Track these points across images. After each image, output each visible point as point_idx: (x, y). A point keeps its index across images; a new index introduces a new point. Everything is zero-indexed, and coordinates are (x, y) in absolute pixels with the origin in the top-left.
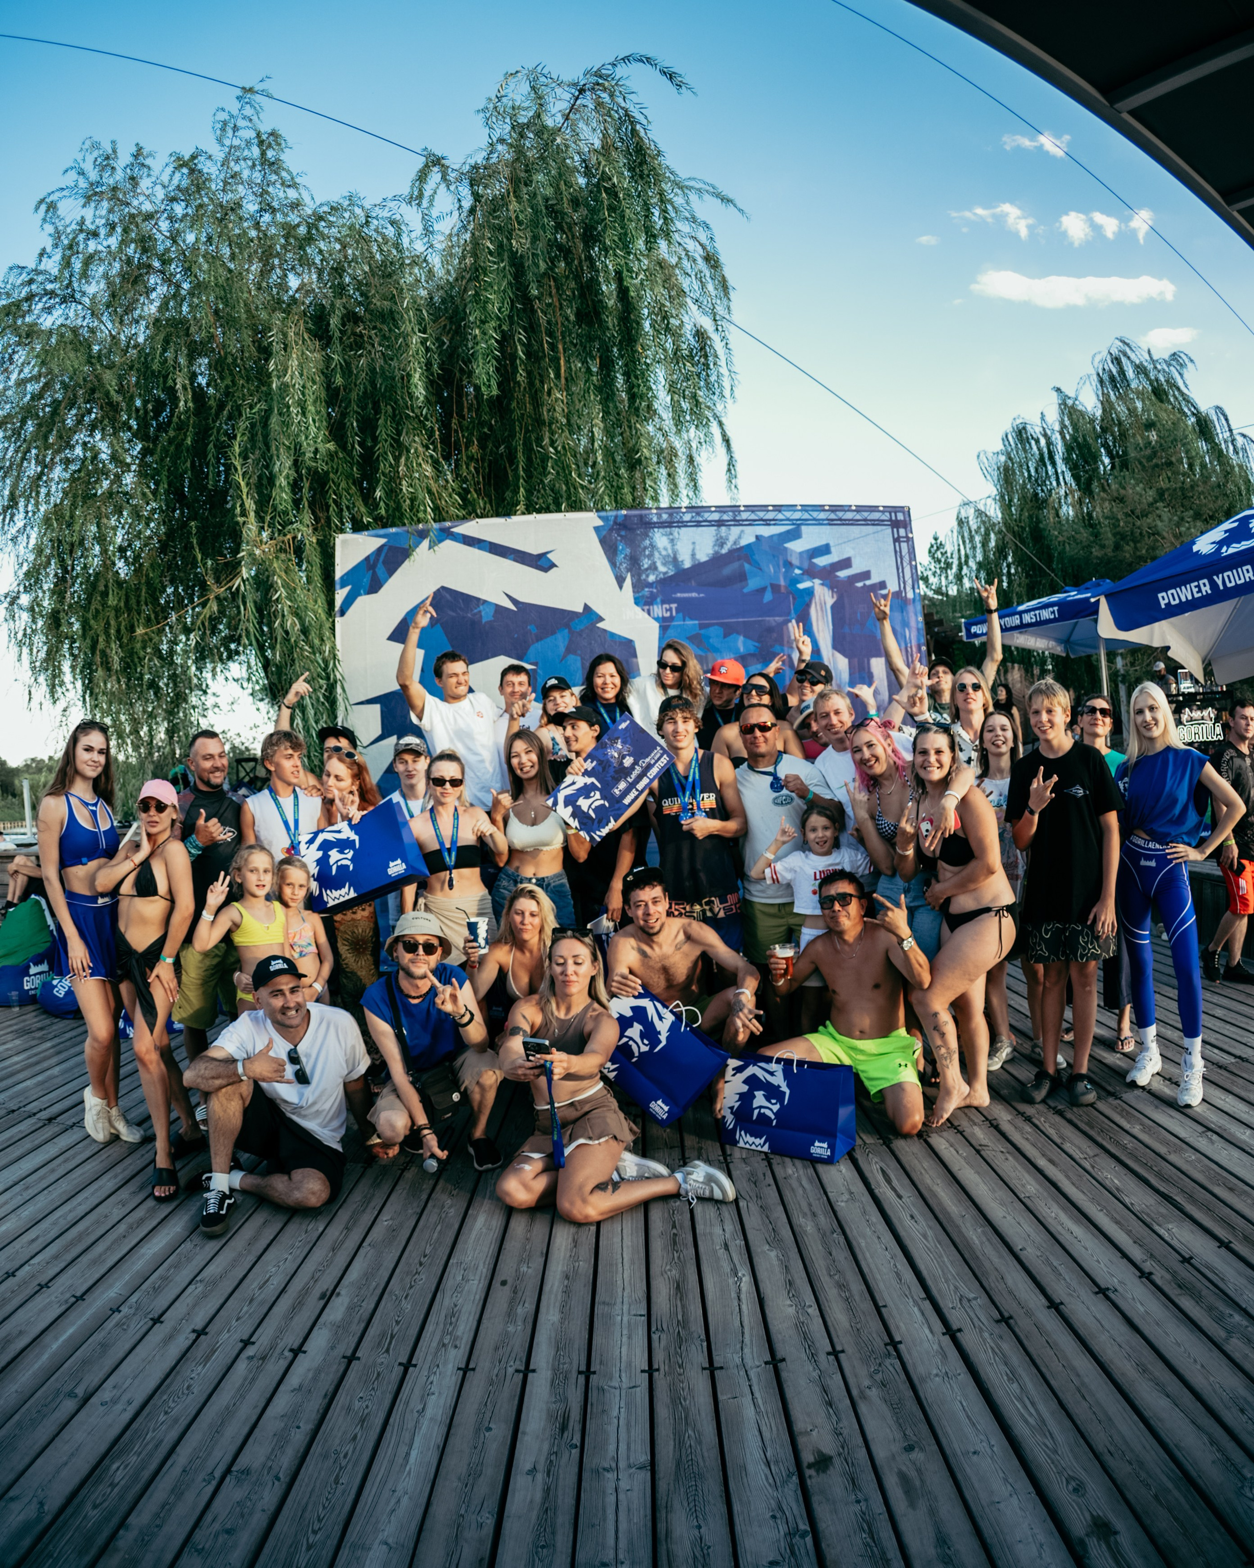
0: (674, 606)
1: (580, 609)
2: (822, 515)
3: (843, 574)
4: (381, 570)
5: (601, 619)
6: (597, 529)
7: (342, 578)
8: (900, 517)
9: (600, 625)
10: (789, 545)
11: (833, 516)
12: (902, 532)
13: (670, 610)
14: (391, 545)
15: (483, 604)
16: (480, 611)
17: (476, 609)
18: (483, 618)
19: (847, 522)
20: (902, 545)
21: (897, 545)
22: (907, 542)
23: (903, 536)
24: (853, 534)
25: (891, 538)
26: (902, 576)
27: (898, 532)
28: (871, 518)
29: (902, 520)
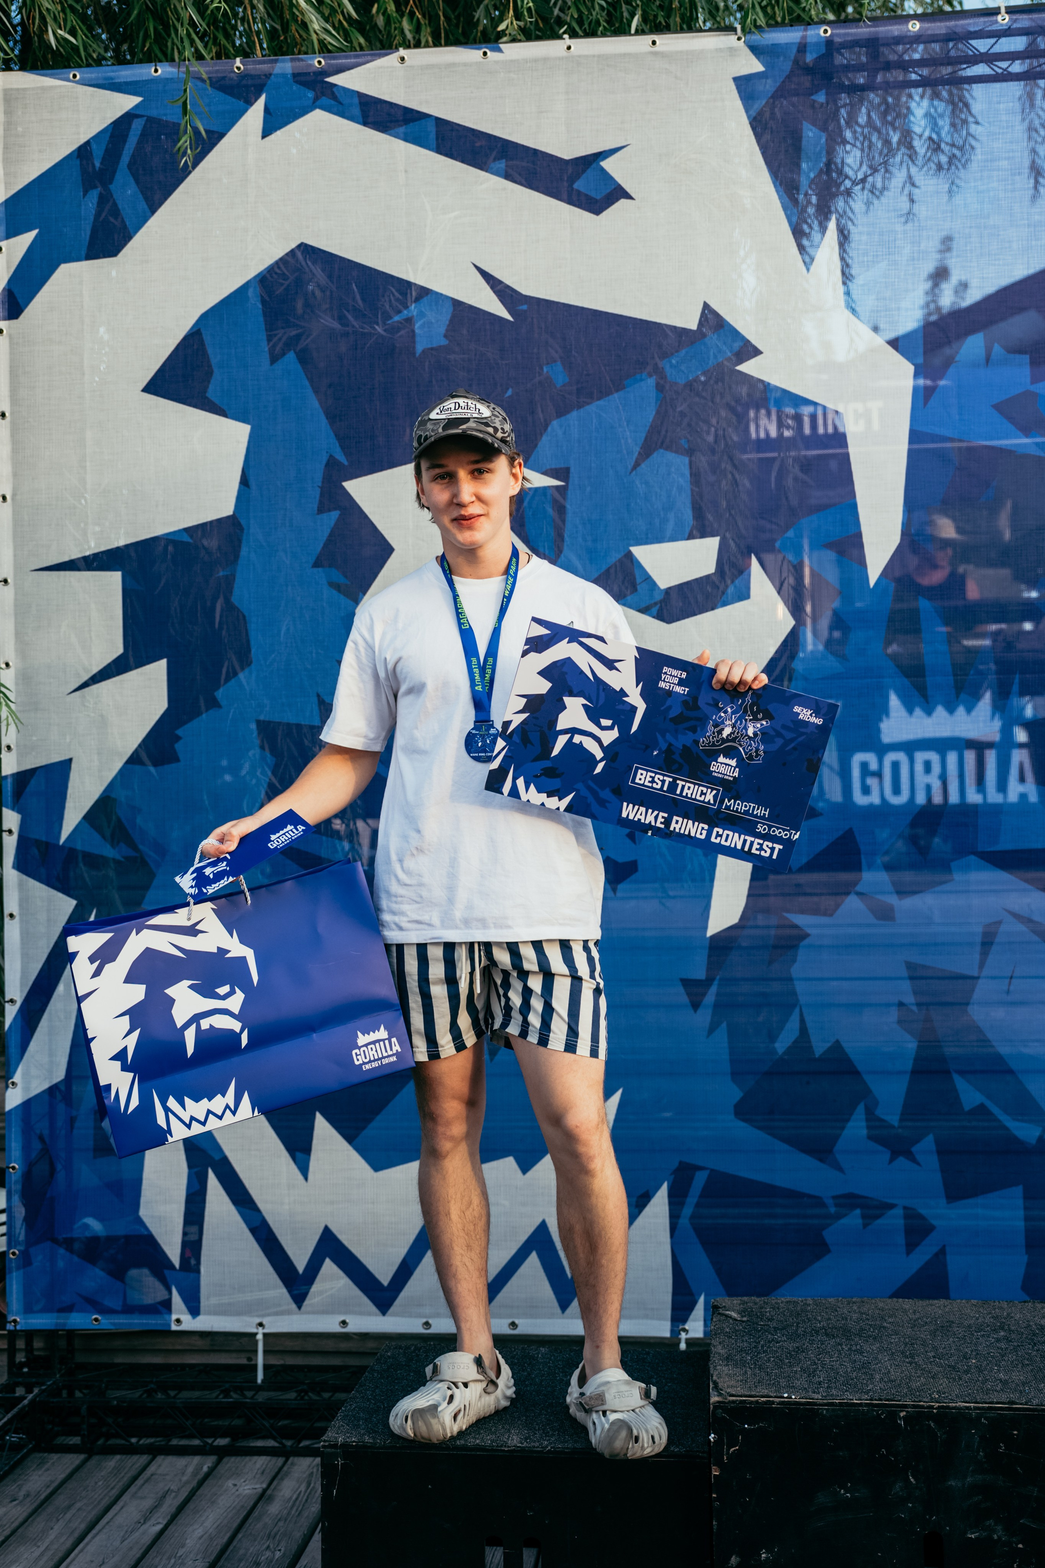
4: (124, 189)
14: (154, 113)
15: (417, 300)
16: (409, 320)
17: (399, 312)
18: (418, 339)
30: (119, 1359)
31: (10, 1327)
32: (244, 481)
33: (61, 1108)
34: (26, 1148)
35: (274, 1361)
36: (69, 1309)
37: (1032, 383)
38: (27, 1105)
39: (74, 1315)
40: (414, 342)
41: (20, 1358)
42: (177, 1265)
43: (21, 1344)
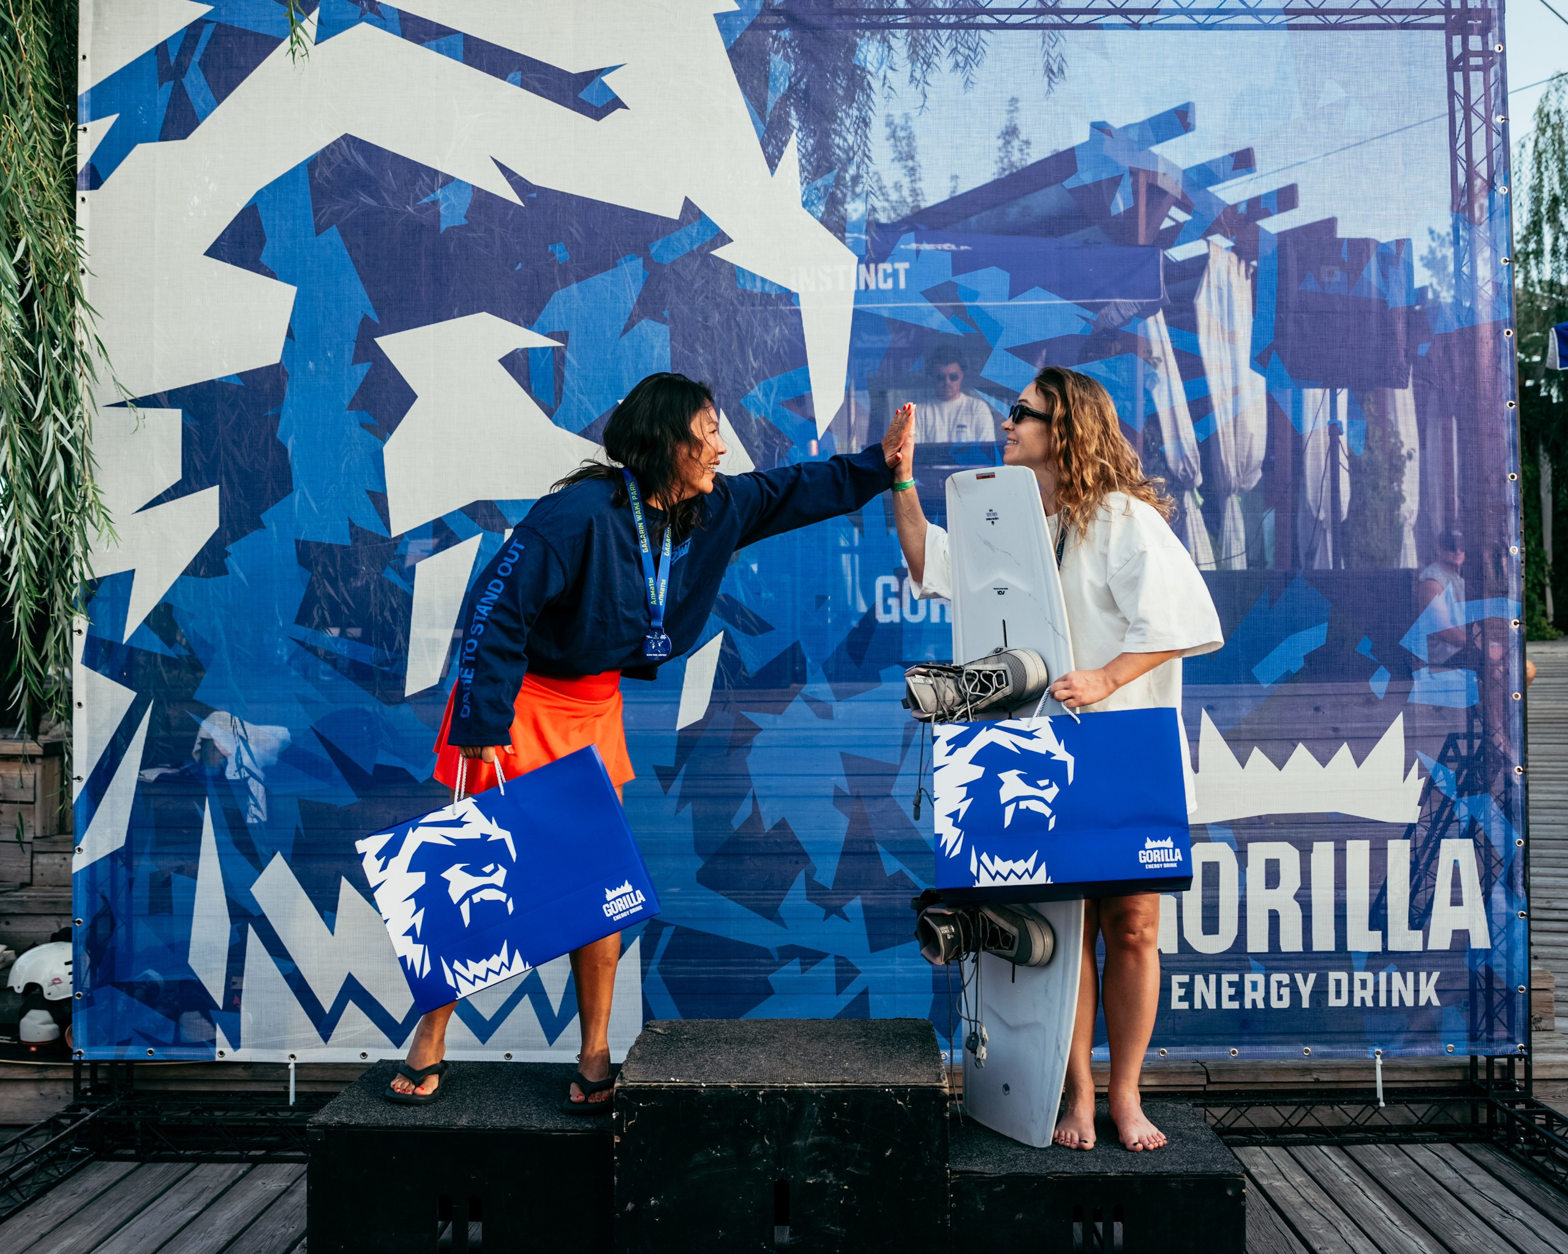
0: (902, 267)
1: (675, 215)
3: (1274, 224)
4: (194, 80)
5: (723, 239)
6: (722, 20)
7: (93, 91)
8: (1474, 1)
9: (720, 253)
10: (1162, 150)
12: (1475, 42)
13: (895, 274)
14: (223, 20)
15: (443, 185)
16: (435, 203)
17: (428, 195)
18: (442, 219)
19: (1332, 19)
20: (1472, 74)
21: (1458, 77)
22: (1485, 69)
23: (1476, 54)
24: (1347, 50)
25: (1445, 58)
26: (1464, 157)
27: (1465, 42)
28: (1396, 7)
29: (1479, 6)
30: (172, 1088)
31: (76, 1057)
32: (290, 334)
33: (122, 871)
34: (91, 904)
35: (305, 1088)
36: (126, 1043)
37: (953, 275)
38: (92, 867)
39: (131, 1048)
40: (439, 221)
41: (85, 1085)
42: (221, 1006)
43: (85, 1075)
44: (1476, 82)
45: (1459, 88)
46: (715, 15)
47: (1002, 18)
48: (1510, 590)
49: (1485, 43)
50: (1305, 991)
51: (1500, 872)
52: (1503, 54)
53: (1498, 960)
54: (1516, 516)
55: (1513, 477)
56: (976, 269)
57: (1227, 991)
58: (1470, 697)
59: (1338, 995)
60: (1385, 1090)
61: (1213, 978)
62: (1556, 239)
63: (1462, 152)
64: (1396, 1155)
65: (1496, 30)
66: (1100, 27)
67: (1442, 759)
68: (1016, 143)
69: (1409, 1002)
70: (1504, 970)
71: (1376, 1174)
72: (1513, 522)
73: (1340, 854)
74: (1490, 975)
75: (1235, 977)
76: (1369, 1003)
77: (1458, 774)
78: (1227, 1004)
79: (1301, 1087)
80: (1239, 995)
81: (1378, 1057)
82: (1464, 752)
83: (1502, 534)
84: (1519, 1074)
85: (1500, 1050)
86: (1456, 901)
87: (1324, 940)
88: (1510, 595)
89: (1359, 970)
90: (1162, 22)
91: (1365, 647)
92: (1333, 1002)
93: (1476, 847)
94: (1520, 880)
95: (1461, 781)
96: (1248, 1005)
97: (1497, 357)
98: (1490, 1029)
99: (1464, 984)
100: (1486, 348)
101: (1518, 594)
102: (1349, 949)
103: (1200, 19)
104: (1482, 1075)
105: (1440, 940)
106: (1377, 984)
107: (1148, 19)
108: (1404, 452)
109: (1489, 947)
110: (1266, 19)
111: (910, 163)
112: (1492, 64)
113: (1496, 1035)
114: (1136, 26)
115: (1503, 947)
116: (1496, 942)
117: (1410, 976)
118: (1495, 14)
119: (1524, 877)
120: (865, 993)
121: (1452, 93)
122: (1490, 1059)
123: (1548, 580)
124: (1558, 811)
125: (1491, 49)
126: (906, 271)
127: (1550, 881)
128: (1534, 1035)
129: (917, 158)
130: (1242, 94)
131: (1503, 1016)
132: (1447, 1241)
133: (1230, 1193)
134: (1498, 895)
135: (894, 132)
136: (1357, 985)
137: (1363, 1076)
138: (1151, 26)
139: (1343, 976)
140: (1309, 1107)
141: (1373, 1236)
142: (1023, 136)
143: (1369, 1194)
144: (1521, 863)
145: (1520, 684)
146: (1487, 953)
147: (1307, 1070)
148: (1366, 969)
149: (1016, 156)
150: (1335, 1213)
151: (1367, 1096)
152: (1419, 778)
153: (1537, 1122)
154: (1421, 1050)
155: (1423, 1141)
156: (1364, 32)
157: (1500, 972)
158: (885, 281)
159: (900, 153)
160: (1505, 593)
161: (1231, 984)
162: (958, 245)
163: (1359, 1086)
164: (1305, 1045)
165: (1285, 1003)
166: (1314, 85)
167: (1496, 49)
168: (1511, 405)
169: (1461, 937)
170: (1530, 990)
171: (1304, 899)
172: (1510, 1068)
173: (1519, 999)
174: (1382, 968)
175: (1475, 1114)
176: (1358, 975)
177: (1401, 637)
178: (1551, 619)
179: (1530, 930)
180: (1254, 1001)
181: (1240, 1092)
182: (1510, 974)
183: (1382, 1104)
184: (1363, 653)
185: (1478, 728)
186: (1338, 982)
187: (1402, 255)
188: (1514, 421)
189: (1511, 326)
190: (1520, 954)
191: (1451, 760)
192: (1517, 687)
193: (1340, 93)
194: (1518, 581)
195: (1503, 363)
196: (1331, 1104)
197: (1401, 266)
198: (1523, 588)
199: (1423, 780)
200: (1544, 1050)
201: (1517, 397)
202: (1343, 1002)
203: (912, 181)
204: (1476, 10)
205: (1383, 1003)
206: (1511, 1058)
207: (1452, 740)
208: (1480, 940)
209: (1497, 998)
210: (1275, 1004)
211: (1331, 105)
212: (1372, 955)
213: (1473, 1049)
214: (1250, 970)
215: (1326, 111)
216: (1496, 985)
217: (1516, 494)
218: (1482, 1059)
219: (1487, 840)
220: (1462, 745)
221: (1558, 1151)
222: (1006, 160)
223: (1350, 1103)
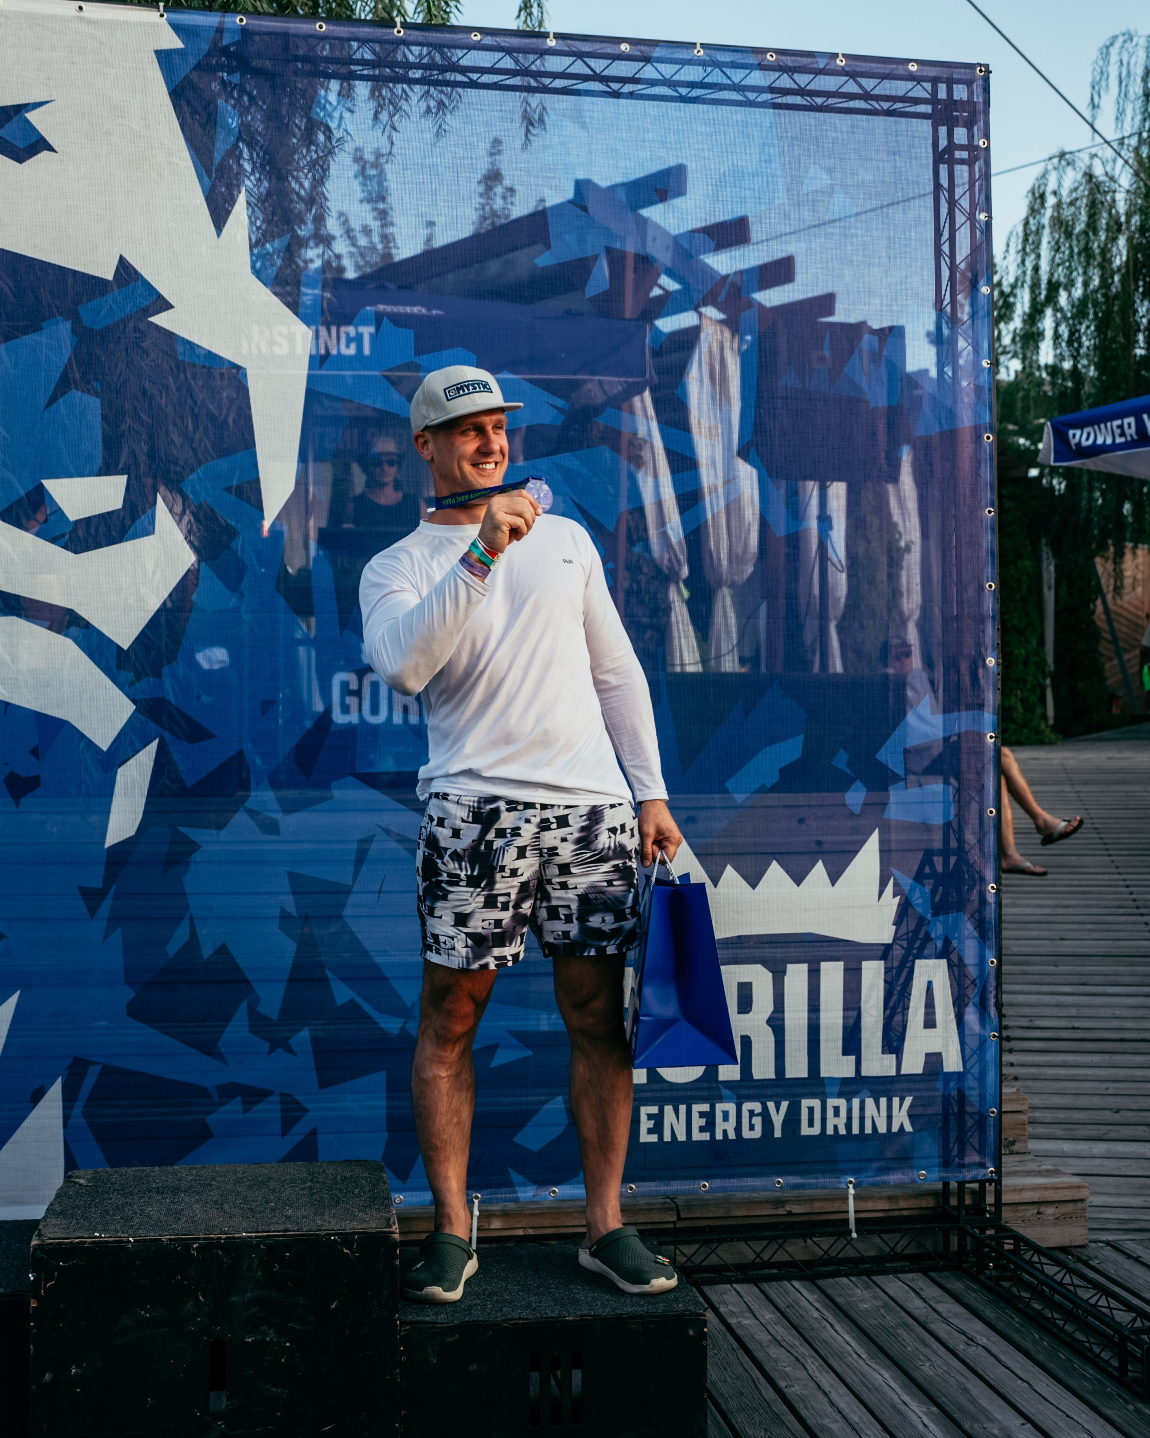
0: (367, 331)
1: (108, 274)
2: (757, 78)
3: (770, 298)
6: (164, 57)
8: (960, 93)
10: (653, 213)
11: (785, 82)
12: (960, 135)
13: (359, 339)
19: (819, 101)
20: (958, 168)
21: (943, 169)
22: (969, 163)
23: (962, 148)
24: (833, 135)
25: (931, 150)
26: (948, 253)
27: (950, 134)
28: (883, 93)
29: (965, 98)
44: (961, 177)
45: (944, 181)
46: (157, 52)
47: (474, 76)
48: (986, 703)
49: (971, 137)
50: (778, 1119)
51: (973, 994)
52: (988, 149)
53: (971, 1082)
54: (993, 626)
55: (990, 586)
56: (441, 348)
57: (698, 1122)
58: (946, 812)
59: (811, 1124)
60: (857, 1221)
61: (683, 1108)
62: (1057, 325)
63: (946, 248)
64: (867, 1287)
65: (981, 124)
66: (577, 93)
67: (919, 878)
68: (499, 190)
69: (882, 1129)
70: (976, 1092)
71: (846, 1308)
72: (990, 633)
73: (814, 976)
74: (962, 1098)
75: (705, 1107)
76: (842, 1131)
77: (933, 892)
78: (697, 1136)
79: (774, 1220)
80: (710, 1126)
81: (851, 1186)
82: (939, 868)
83: (979, 644)
84: (990, 1199)
85: (969, 1175)
86: (930, 1023)
87: (797, 1068)
88: (986, 708)
89: (832, 1097)
90: (643, 92)
91: (841, 760)
92: (805, 1130)
93: (950, 966)
94: (992, 1001)
95: (937, 899)
96: (719, 1136)
97: (977, 462)
98: (962, 1153)
99: (938, 1108)
100: (966, 451)
101: (994, 707)
102: (823, 1075)
103: (683, 91)
104: (954, 1202)
105: (913, 1064)
106: (850, 1111)
107: (628, 88)
108: (902, 544)
109: (961, 1070)
110: (752, 96)
111: (381, 206)
112: (977, 159)
113: (967, 1160)
114: (616, 95)
115: (976, 1070)
116: (969, 1065)
117: (883, 1101)
118: (980, 107)
119: (996, 997)
120: (313, 1133)
121: (937, 186)
122: (961, 1184)
123: (1048, 681)
124: (1044, 926)
125: (976, 143)
126: (371, 334)
127: (1033, 998)
128: (1004, 1159)
129: (389, 199)
130: (724, 174)
131: (975, 1141)
132: (911, 1372)
133: (691, 1333)
134: (971, 1016)
135: (364, 169)
136: (830, 1112)
137: (836, 1206)
138: (631, 95)
139: (816, 1103)
140: (780, 1241)
141: (839, 1370)
142: (507, 182)
143: (838, 1328)
144: (994, 984)
145: (995, 800)
146: (959, 1076)
147: (779, 1202)
148: (840, 1095)
149: (498, 203)
150: (803, 1350)
151: (839, 1227)
152: (895, 896)
153: (1007, 1247)
154: (894, 1178)
155: (895, 1272)
156: (850, 116)
157: (973, 1095)
158: (348, 346)
159: (370, 193)
160: (981, 706)
161: (702, 1114)
162: (429, 309)
163: (832, 1217)
164: (780, 1176)
165: (757, 1133)
166: (798, 170)
167: (981, 143)
168: (990, 512)
169: (934, 1060)
170: (1001, 1113)
171: (777, 1023)
172: (980, 1195)
173: (991, 1122)
174: (855, 1094)
175: (947, 1241)
176: (832, 1102)
177: (878, 749)
178: (1051, 722)
179: (1001, 1051)
180: (725, 1132)
181: (711, 1228)
182: (982, 1097)
183: (854, 1235)
184: (839, 766)
185: (954, 844)
186: (811, 1110)
187: (885, 353)
188: (992, 529)
189: (991, 430)
190: (991, 1076)
191: (928, 877)
192: (991, 802)
193: (825, 180)
194: (994, 694)
195: (982, 469)
196: (804, 1237)
197: (883, 364)
198: (999, 701)
199: (898, 898)
200: (1015, 1174)
201: (996, 504)
202: (816, 1130)
203: (383, 226)
204: (961, 100)
205: (856, 1130)
206: (982, 1183)
207: (928, 856)
208: (953, 1063)
209: (969, 1122)
210: (746, 1134)
211: (816, 191)
212: (845, 1081)
213: (944, 1175)
214: (721, 1099)
215: (810, 198)
216: (969, 1109)
217: (994, 604)
218: (953, 1185)
219: (961, 959)
220: (938, 861)
221: (1026, 1276)
222: (487, 208)
223: (822, 1235)
